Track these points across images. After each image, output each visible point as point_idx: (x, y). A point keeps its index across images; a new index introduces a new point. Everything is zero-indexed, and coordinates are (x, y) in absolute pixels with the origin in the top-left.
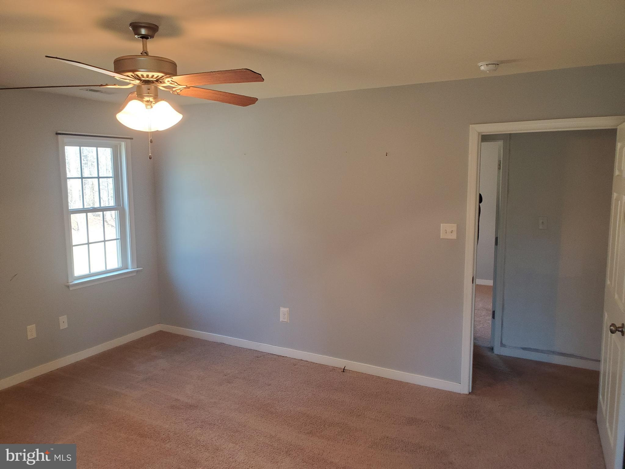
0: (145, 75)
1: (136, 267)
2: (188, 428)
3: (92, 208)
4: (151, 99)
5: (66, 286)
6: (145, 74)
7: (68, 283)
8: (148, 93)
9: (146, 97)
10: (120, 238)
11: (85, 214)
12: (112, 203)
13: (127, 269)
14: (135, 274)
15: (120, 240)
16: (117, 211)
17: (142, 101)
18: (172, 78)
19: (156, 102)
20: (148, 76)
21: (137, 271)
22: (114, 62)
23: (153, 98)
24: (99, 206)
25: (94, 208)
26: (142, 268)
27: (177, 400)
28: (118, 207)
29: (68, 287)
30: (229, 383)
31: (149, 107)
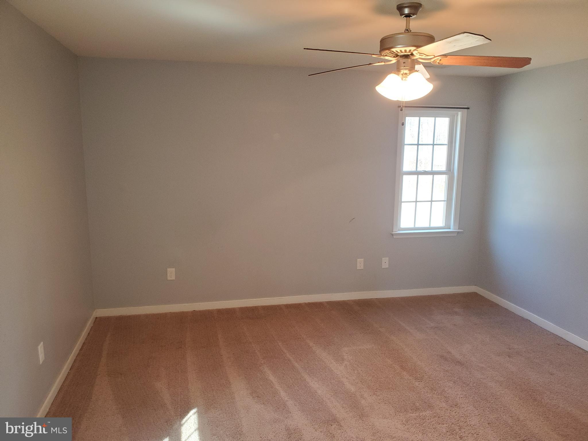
0: (403, 51)
1: (458, 229)
2: (443, 378)
3: (423, 172)
4: (407, 71)
5: (391, 234)
6: (403, 49)
7: (393, 232)
8: (404, 66)
9: (402, 70)
10: (446, 200)
11: (416, 176)
12: (443, 168)
13: (450, 228)
14: (455, 235)
15: (446, 202)
16: (447, 176)
17: (398, 75)
18: (418, 51)
19: (410, 73)
20: (406, 51)
21: (458, 232)
22: (381, 41)
23: (408, 70)
24: (431, 170)
25: (425, 171)
26: (463, 231)
27: (449, 352)
28: (449, 171)
29: (393, 235)
30: (509, 356)
31: (404, 79)
